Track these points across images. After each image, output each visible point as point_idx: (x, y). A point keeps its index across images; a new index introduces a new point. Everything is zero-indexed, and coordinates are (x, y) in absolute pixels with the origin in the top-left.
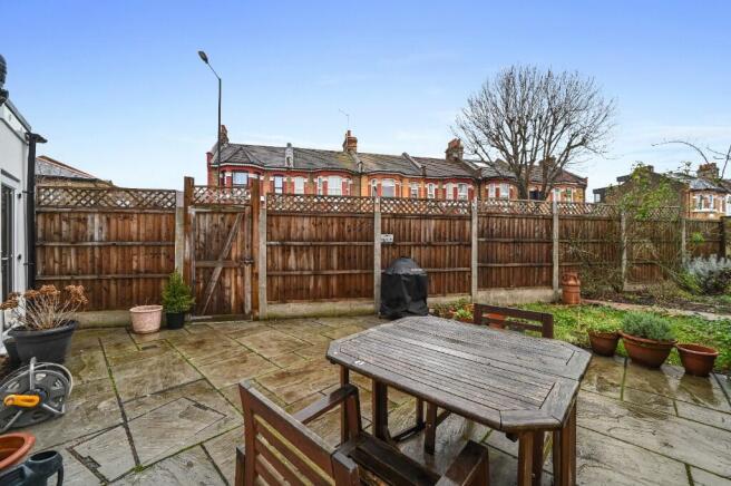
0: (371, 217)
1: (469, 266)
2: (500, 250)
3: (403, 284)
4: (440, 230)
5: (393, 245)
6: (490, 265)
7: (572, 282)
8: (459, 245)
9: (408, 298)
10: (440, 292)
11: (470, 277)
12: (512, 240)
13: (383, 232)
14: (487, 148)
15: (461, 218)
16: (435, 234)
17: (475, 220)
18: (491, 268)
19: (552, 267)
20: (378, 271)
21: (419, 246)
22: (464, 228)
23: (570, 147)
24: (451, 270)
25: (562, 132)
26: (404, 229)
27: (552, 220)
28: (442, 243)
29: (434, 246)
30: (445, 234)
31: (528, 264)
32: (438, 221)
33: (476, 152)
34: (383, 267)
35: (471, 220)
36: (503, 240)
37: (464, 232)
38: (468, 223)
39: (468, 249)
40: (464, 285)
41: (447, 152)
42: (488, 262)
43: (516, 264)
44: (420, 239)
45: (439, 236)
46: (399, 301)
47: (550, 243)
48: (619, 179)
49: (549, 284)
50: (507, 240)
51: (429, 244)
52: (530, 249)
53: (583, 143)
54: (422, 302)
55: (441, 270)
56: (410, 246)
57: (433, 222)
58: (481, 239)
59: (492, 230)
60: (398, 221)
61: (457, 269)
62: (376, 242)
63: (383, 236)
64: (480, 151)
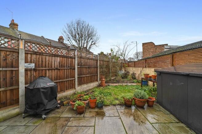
0: (16, 52)
1: (74, 77)
2: (84, 70)
3: (42, 94)
4: (62, 62)
5: (35, 70)
6: (81, 76)
7: (103, 79)
8: (70, 69)
9: (45, 101)
10: (62, 90)
11: (75, 82)
12: (88, 67)
13: (26, 62)
14: (72, 40)
15: (71, 58)
16: (59, 64)
17: (76, 59)
18: (82, 77)
19: (98, 75)
20: (22, 87)
21: (52, 70)
22: (72, 62)
23: (91, 45)
24: (67, 80)
25: (90, 40)
26: (42, 61)
27: (97, 60)
28: (63, 68)
29: (60, 70)
30: (64, 64)
31: (92, 75)
32: (61, 58)
33: (69, 40)
34: (26, 83)
35: (75, 59)
36: (85, 67)
37: (72, 64)
38: (74, 60)
39: (74, 70)
40: (73, 86)
41: (58, 39)
42: (81, 75)
43: (89, 75)
44: (51, 67)
45: (61, 65)
46: (40, 104)
47: (97, 68)
48: (98, 54)
49: (97, 80)
50: (86, 67)
51: (57, 69)
52: (93, 70)
53: (94, 44)
54: (55, 100)
55: (63, 80)
56: (46, 70)
57: (59, 58)
58: (79, 67)
59: (82, 63)
60: (38, 56)
61: (69, 79)
62: (20, 68)
63: (26, 64)
64: (70, 40)
